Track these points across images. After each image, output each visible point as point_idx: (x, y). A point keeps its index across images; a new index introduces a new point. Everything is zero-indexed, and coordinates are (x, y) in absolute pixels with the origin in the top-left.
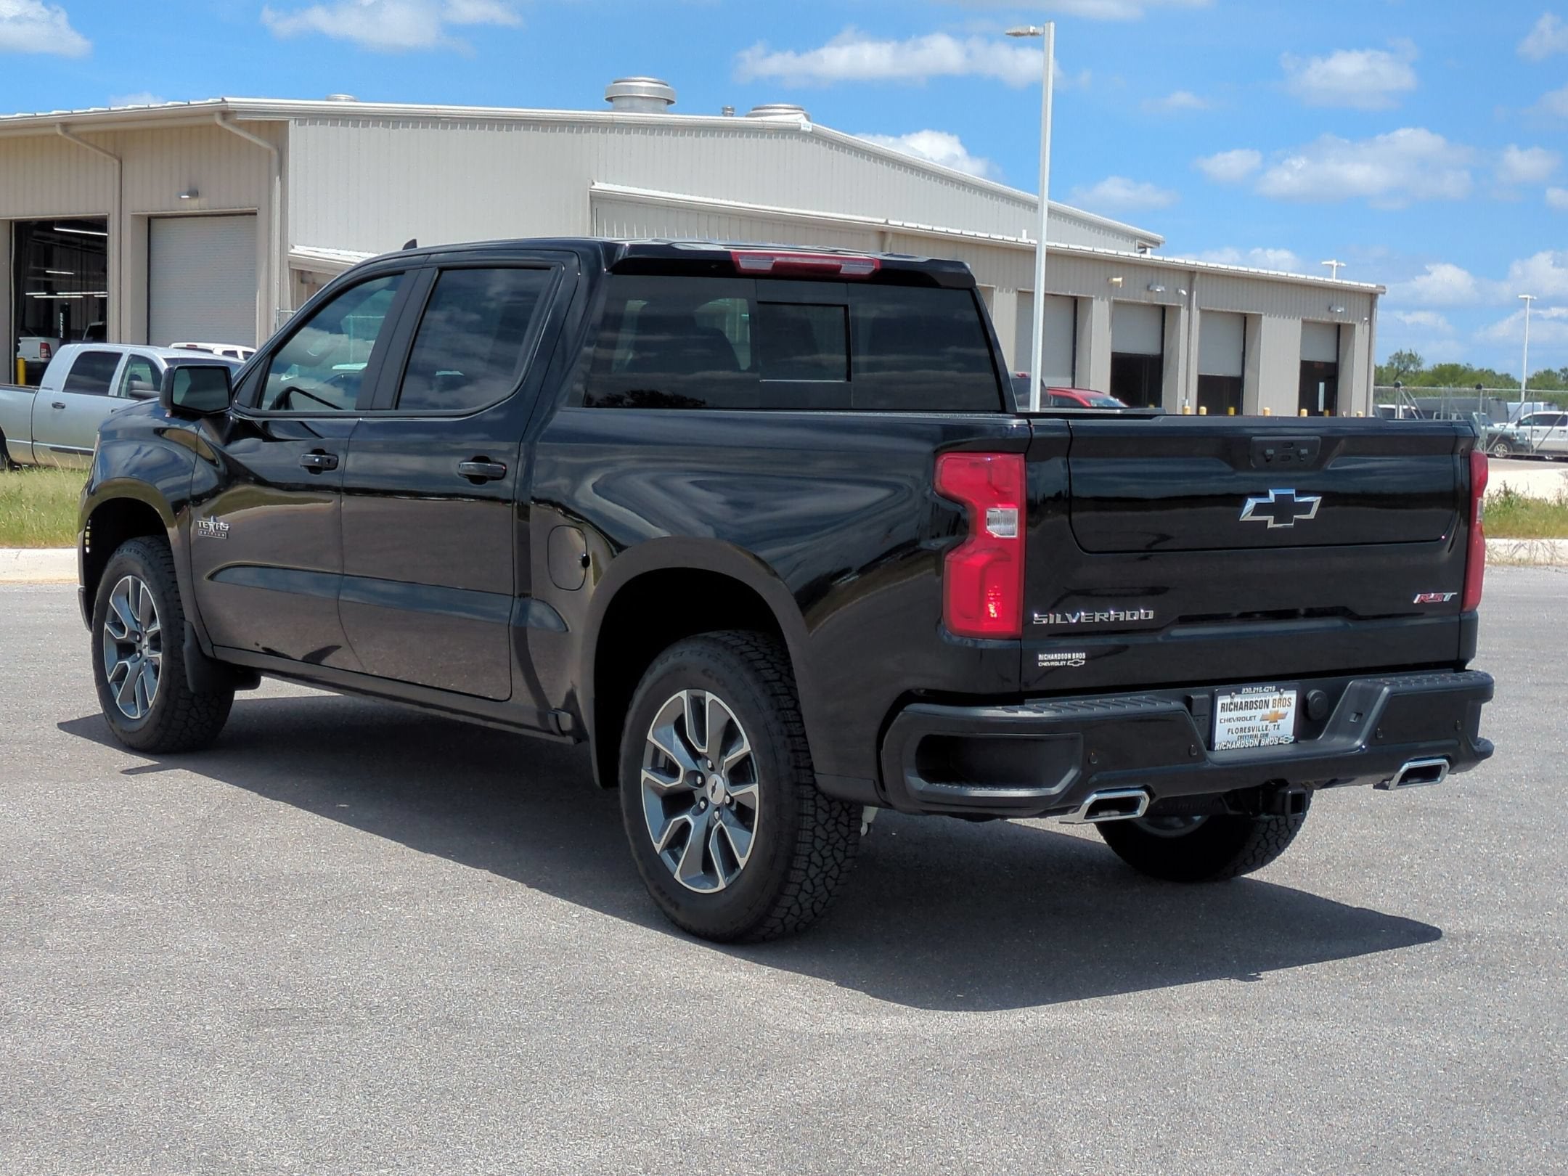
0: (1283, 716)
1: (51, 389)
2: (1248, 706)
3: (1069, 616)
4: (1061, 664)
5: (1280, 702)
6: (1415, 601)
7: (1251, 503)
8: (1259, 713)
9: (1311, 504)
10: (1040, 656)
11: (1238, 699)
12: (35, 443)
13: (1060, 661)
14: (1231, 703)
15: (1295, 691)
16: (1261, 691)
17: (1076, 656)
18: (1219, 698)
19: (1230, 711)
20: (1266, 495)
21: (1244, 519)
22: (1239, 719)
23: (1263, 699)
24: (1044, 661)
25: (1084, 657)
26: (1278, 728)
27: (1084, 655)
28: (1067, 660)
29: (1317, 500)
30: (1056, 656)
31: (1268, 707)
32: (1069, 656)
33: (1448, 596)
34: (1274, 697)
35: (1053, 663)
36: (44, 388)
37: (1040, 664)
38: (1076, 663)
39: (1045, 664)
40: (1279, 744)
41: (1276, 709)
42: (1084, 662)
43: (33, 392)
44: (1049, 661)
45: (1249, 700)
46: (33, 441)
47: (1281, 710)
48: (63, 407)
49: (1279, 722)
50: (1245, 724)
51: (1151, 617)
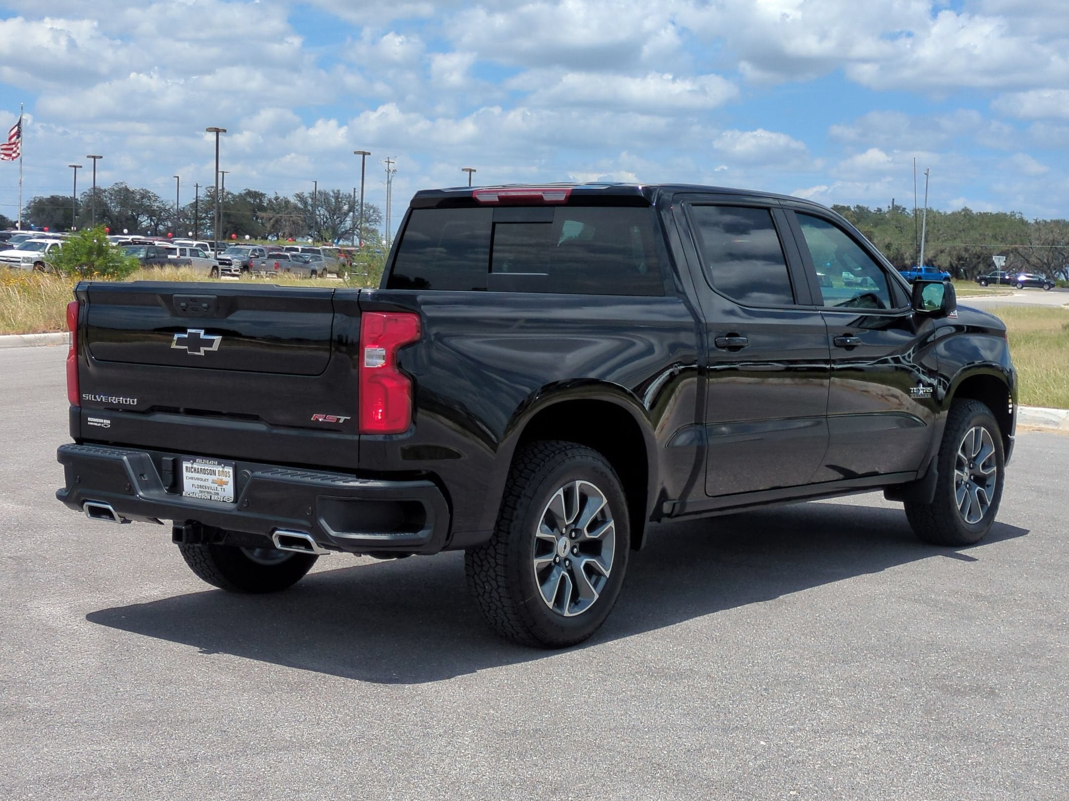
0: (226, 483)
2: (203, 471)
3: (97, 397)
4: (99, 425)
5: (223, 473)
6: (312, 419)
7: (176, 337)
8: (211, 478)
9: (215, 341)
10: (89, 418)
11: (196, 466)
13: (98, 423)
14: (192, 468)
15: (232, 468)
17: (106, 421)
18: (184, 462)
19: (192, 472)
20: (185, 332)
21: (173, 347)
22: (198, 479)
23: (212, 469)
24: (91, 422)
26: (224, 491)
27: (109, 422)
28: (101, 423)
29: (217, 339)
30: (96, 420)
31: (215, 475)
32: (103, 421)
33: (342, 419)
34: (219, 469)
35: (95, 424)
37: (89, 423)
38: (106, 425)
39: (91, 424)
40: (223, 501)
41: (221, 477)
42: (109, 426)
44: (93, 422)
45: (203, 468)
47: (225, 479)
49: (224, 486)
50: (202, 483)
51: (135, 403)
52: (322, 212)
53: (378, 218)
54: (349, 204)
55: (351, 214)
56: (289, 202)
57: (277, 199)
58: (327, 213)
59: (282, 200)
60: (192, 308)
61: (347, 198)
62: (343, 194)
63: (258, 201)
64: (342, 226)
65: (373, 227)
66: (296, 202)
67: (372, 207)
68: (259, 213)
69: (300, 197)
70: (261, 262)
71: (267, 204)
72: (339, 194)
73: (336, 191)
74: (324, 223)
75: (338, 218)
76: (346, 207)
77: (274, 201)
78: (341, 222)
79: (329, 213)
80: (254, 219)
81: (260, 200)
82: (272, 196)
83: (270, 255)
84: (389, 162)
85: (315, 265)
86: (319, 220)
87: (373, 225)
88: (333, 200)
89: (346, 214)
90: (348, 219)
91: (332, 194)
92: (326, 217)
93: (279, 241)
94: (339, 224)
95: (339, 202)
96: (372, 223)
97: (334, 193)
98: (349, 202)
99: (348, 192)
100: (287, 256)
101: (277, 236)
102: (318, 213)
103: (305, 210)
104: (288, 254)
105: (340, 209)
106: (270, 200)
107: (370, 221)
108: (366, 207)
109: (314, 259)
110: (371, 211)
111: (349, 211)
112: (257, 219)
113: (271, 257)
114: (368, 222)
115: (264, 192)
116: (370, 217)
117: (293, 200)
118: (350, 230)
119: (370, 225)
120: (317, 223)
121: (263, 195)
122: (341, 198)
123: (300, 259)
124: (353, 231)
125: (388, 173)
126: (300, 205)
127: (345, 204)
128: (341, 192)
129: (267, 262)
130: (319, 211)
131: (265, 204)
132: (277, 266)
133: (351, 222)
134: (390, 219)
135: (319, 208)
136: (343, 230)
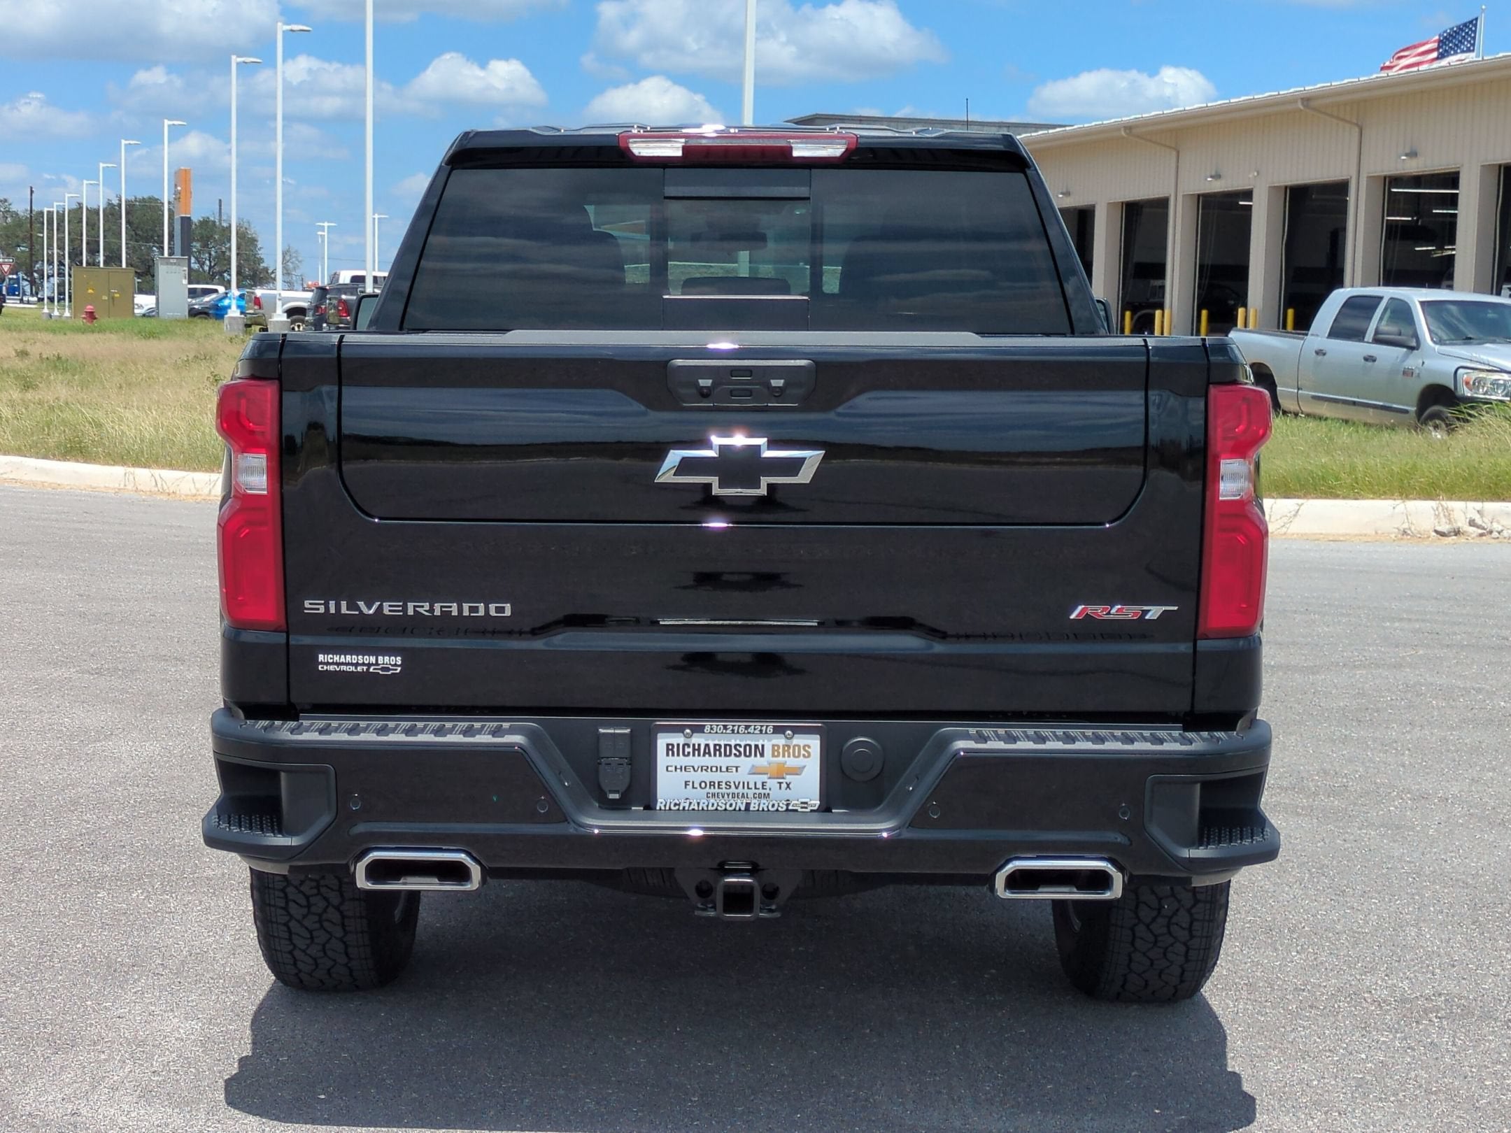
0: (797, 771)
1: (1317, 335)
2: (724, 750)
3: (361, 604)
4: (359, 669)
5: (787, 750)
6: (1073, 617)
7: (675, 457)
8: (745, 763)
9: (801, 461)
10: (321, 658)
11: (697, 739)
12: (1300, 392)
13: (357, 665)
14: (688, 744)
15: (818, 736)
16: (742, 729)
17: (384, 660)
18: (659, 735)
19: (687, 755)
20: (704, 443)
21: (661, 480)
22: (702, 768)
23: (751, 742)
24: (328, 664)
25: (399, 663)
26: (788, 788)
27: (397, 660)
28: (369, 665)
29: (813, 457)
30: (350, 659)
31: (762, 755)
32: (373, 659)
33: (1154, 612)
34: (775, 742)
35: (344, 668)
36: (1312, 335)
37: (323, 668)
38: (383, 669)
39: (332, 668)
40: (787, 810)
41: (780, 759)
42: (399, 669)
43: (1302, 339)
44: (338, 664)
45: (722, 742)
46: (1298, 389)
47: (791, 762)
48: (1324, 354)
49: (789, 778)
50: (716, 777)
51: (508, 613)
60: (731, 391)
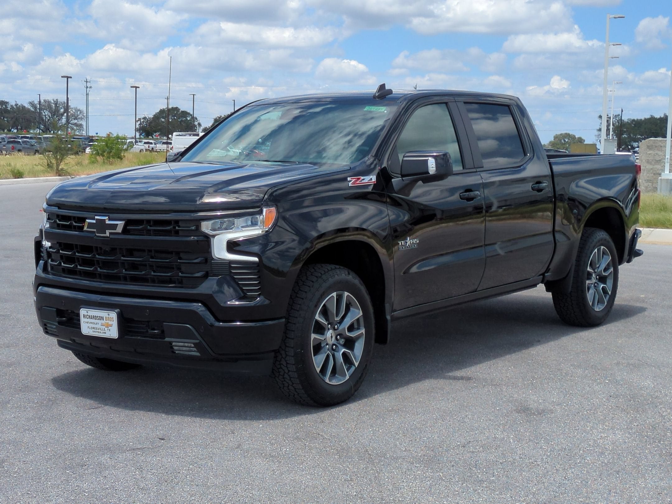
52: (46, 113)
53: (83, 117)
54: (64, 108)
55: (65, 114)
56: (25, 107)
57: (16, 105)
58: (50, 114)
59: (20, 106)
61: (63, 104)
62: (60, 102)
63: (4, 106)
64: (60, 122)
65: (80, 122)
66: (29, 107)
67: (79, 110)
68: (4, 115)
69: (32, 104)
70: (2, 146)
71: (10, 109)
72: (57, 102)
73: (55, 100)
74: (48, 120)
75: (57, 117)
76: (62, 110)
77: (15, 107)
78: (59, 120)
79: (51, 114)
80: (2, 118)
81: (6, 106)
82: (13, 104)
83: (9, 141)
84: (87, 82)
85: (37, 147)
86: (45, 118)
87: (80, 121)
88: (54, 105)
89: (62, 115)
90: (63, 117)
91: (52, 102)
92: (49, 117)
93: (19, 132)
94: (57, 121)
95: (57, 107)
96: (79, 120)
97: (54, 101)
98: (64, 107)
99: (63, 101)
100: (19, 142)
101: (17, 129)
102: (44, 114)
103: (35, 112)
104: (20, 140)
105: (58, 111)
106: (12, 106)
107: (78, 119)
108: (75, 110)
109: (37, 144)
110: (79, 112)
111: (64, 113)
112: (4, 118)
113: (9, 142)
114: (77, 119)
115: (8, 101)
116: (78, 116)
117: (27, 106)
118: (65, 124)
119: (78, 121)
120: (43, 120)
121: (7, 103)
122: (59, 104)
123: (28, 143)
124: (68, 125)
125: (87, 88)
126: (32, 109)
127: (61, 108)
128: (59, 101)
129: (7, 145)
130: (45, 113)
131: (9, 109)
132: (13, 148)
133: (65, 120)
134: (88, 118)
135: (45, 111)
136: (61, 125)
